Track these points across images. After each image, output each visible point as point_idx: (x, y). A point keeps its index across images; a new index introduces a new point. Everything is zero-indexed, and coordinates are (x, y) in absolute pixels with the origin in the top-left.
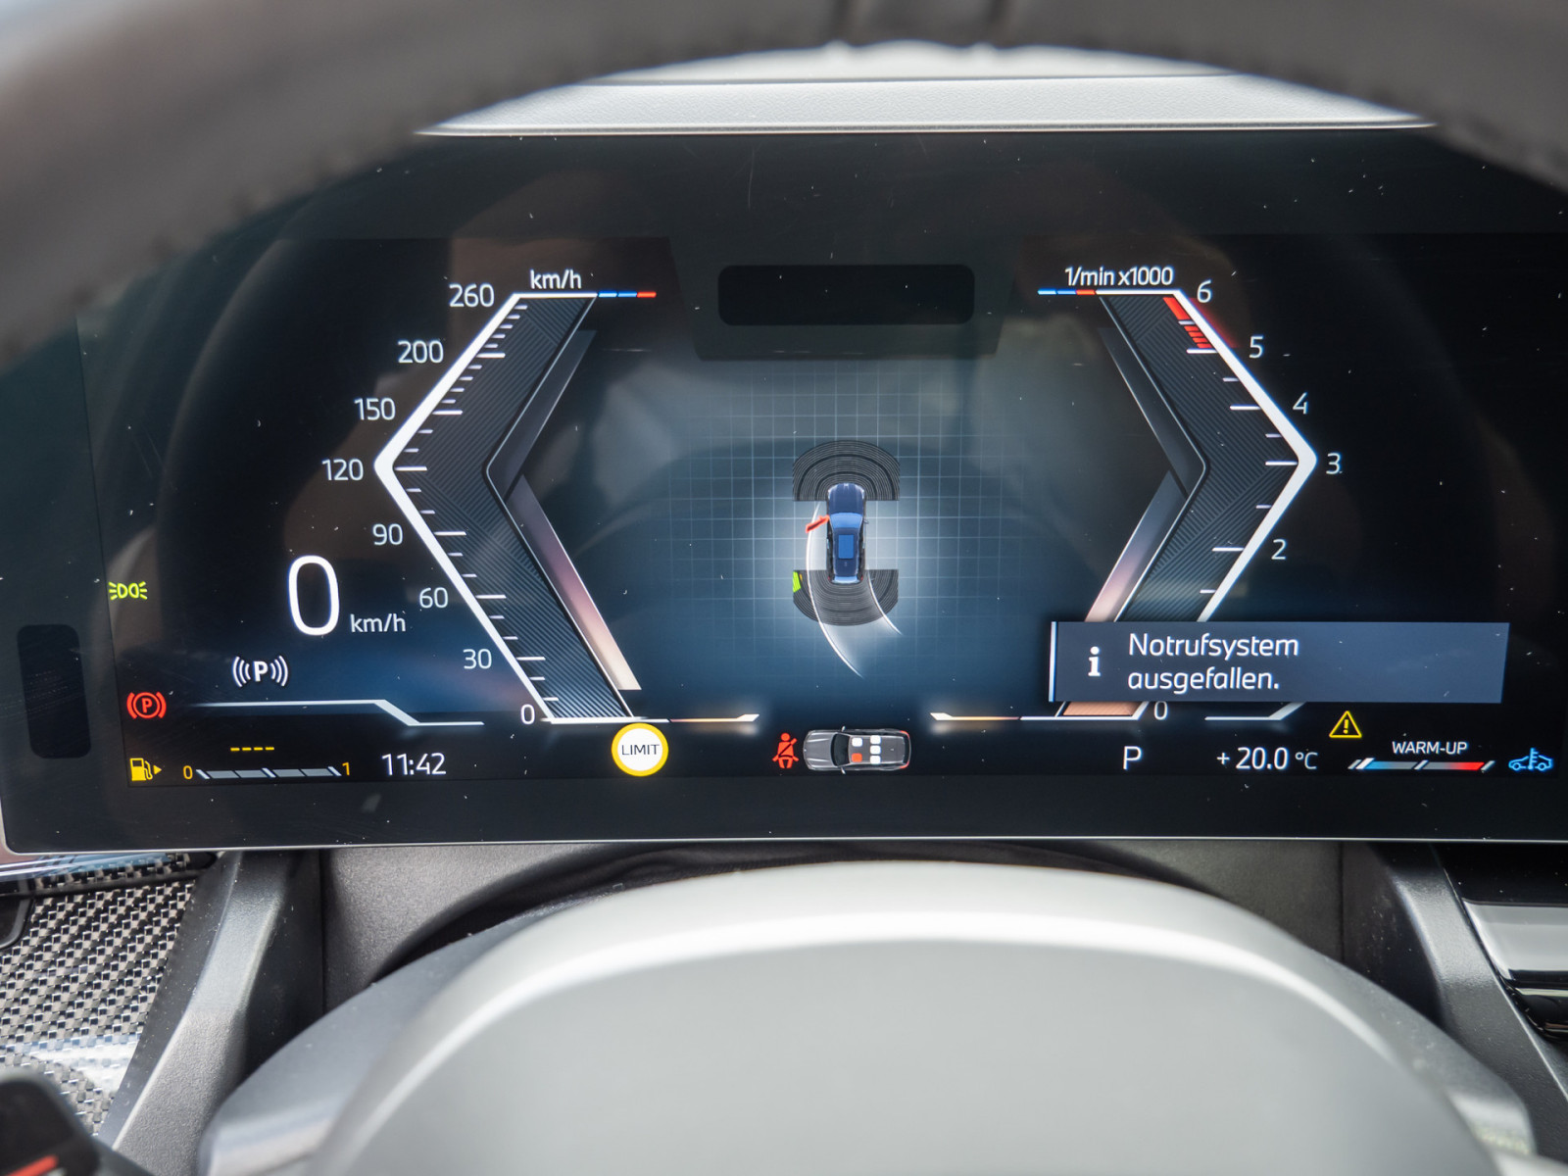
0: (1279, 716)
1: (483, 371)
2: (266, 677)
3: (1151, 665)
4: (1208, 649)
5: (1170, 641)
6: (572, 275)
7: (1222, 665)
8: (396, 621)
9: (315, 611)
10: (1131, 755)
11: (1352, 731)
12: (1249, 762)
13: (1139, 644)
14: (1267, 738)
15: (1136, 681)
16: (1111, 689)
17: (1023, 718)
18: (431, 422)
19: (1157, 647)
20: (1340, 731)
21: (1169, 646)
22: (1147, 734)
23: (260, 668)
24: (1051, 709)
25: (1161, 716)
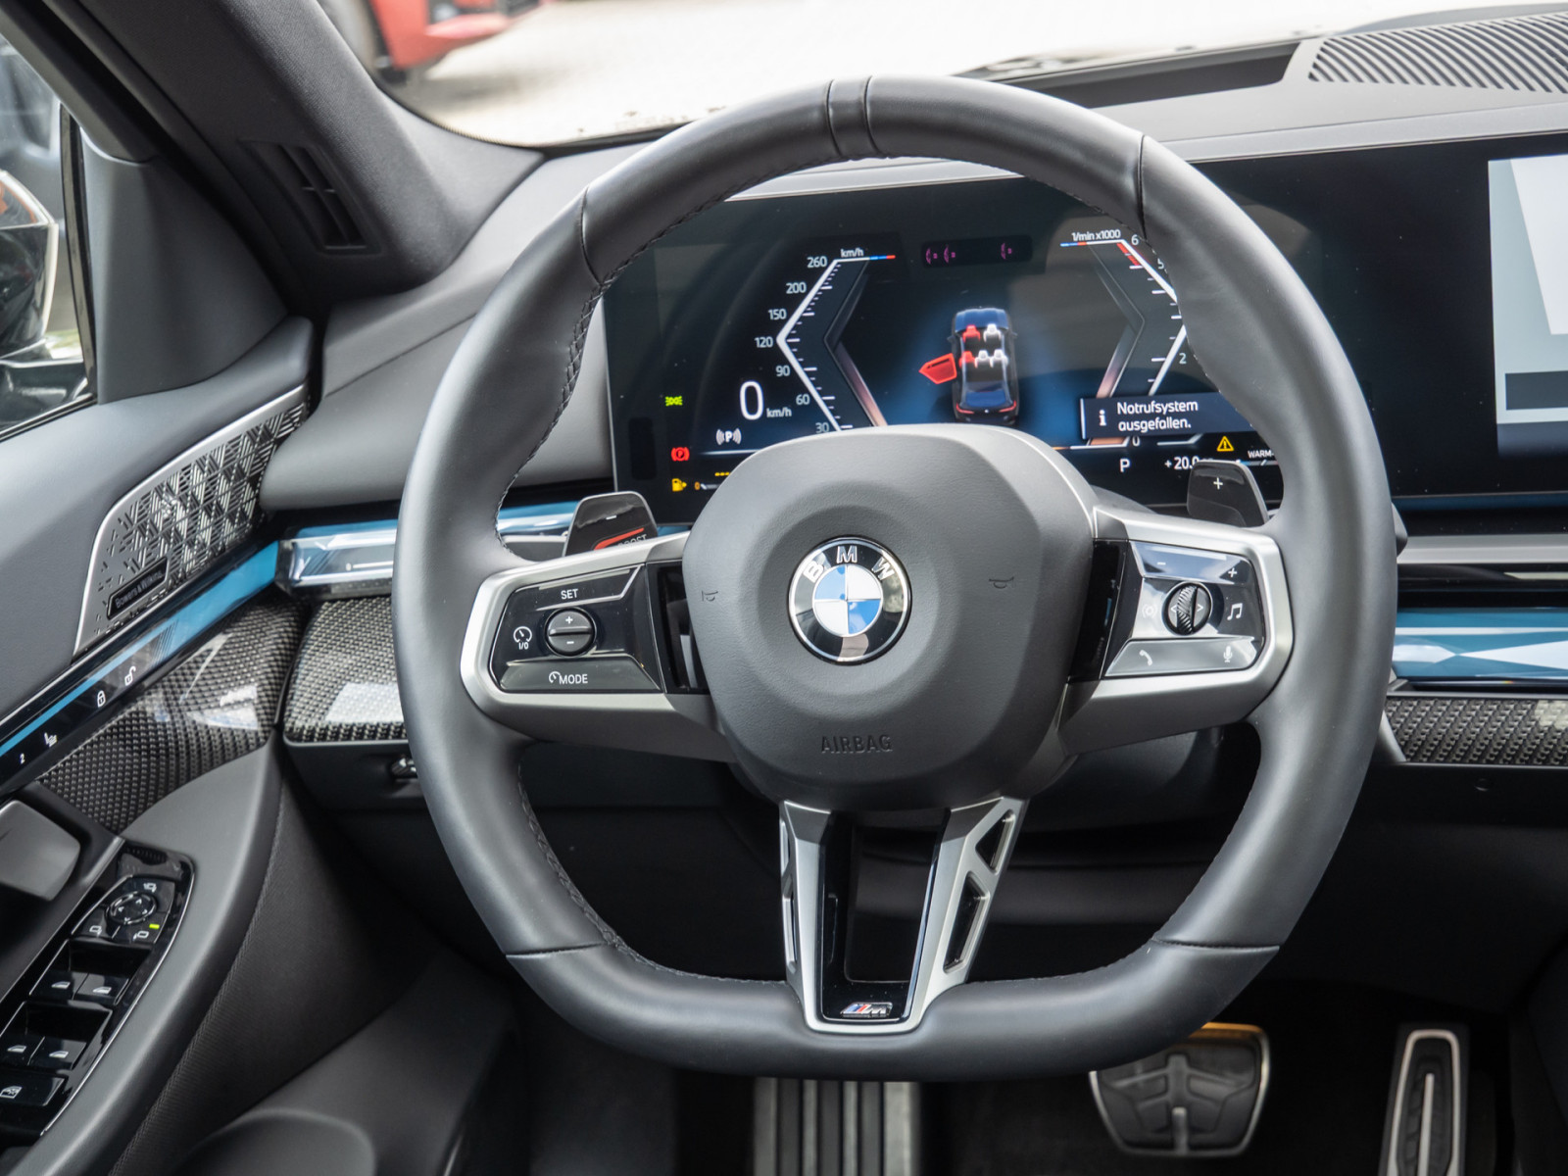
0: (1193, 441)
1: (823, 295)
2: (731, 440)
3: (1129, 418)
4: (1155, 409)
5: (1136, 405)
6: (860, 251)
7: (1162, 417)
8: (787, 412)
9: (752, 409)
10: (1125, 464)
11: (1228, 447)
12: (1181, 465)
13: (1123, 408)
14: (1188, 452)
15: (1123, 426)
16: (1111, 432)
17: (1073, 448)
18: (801, 318)
19: (1131, 409)
20: (1222, 447)
21: (1136, 408)
22: (1129, 452)
23: (729, 435)
24: (1084, 442)
25: (1137, 444)
